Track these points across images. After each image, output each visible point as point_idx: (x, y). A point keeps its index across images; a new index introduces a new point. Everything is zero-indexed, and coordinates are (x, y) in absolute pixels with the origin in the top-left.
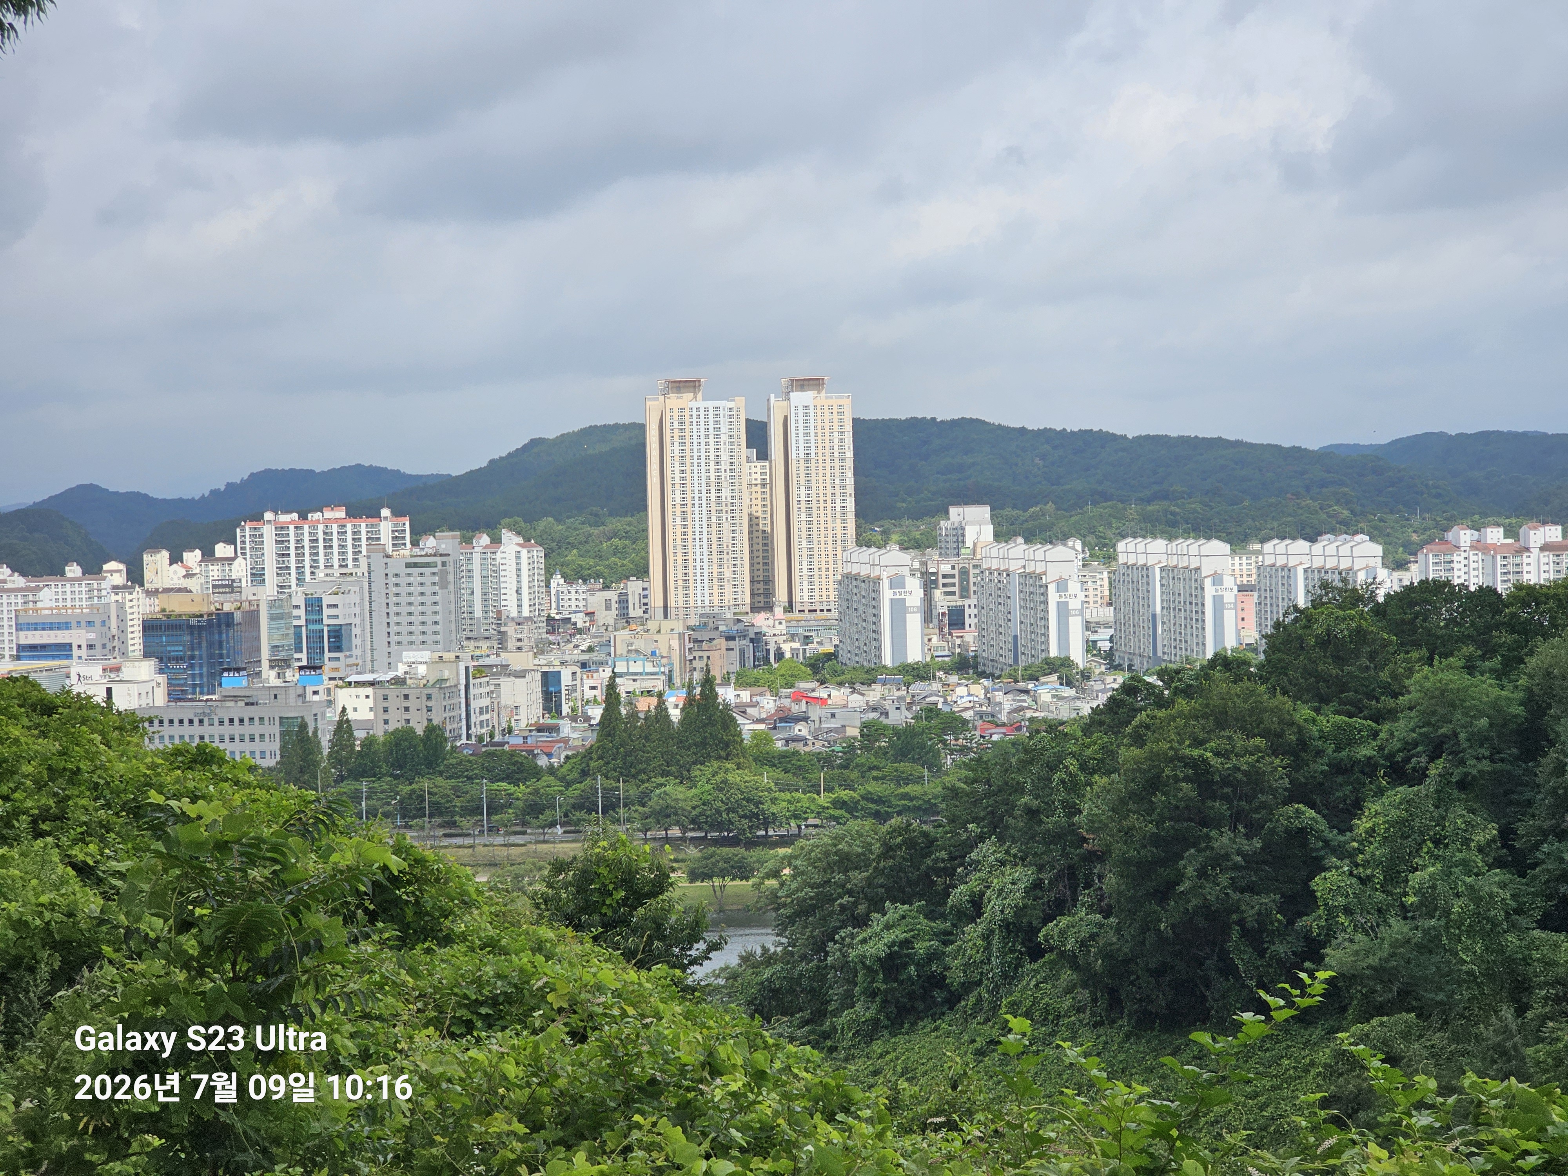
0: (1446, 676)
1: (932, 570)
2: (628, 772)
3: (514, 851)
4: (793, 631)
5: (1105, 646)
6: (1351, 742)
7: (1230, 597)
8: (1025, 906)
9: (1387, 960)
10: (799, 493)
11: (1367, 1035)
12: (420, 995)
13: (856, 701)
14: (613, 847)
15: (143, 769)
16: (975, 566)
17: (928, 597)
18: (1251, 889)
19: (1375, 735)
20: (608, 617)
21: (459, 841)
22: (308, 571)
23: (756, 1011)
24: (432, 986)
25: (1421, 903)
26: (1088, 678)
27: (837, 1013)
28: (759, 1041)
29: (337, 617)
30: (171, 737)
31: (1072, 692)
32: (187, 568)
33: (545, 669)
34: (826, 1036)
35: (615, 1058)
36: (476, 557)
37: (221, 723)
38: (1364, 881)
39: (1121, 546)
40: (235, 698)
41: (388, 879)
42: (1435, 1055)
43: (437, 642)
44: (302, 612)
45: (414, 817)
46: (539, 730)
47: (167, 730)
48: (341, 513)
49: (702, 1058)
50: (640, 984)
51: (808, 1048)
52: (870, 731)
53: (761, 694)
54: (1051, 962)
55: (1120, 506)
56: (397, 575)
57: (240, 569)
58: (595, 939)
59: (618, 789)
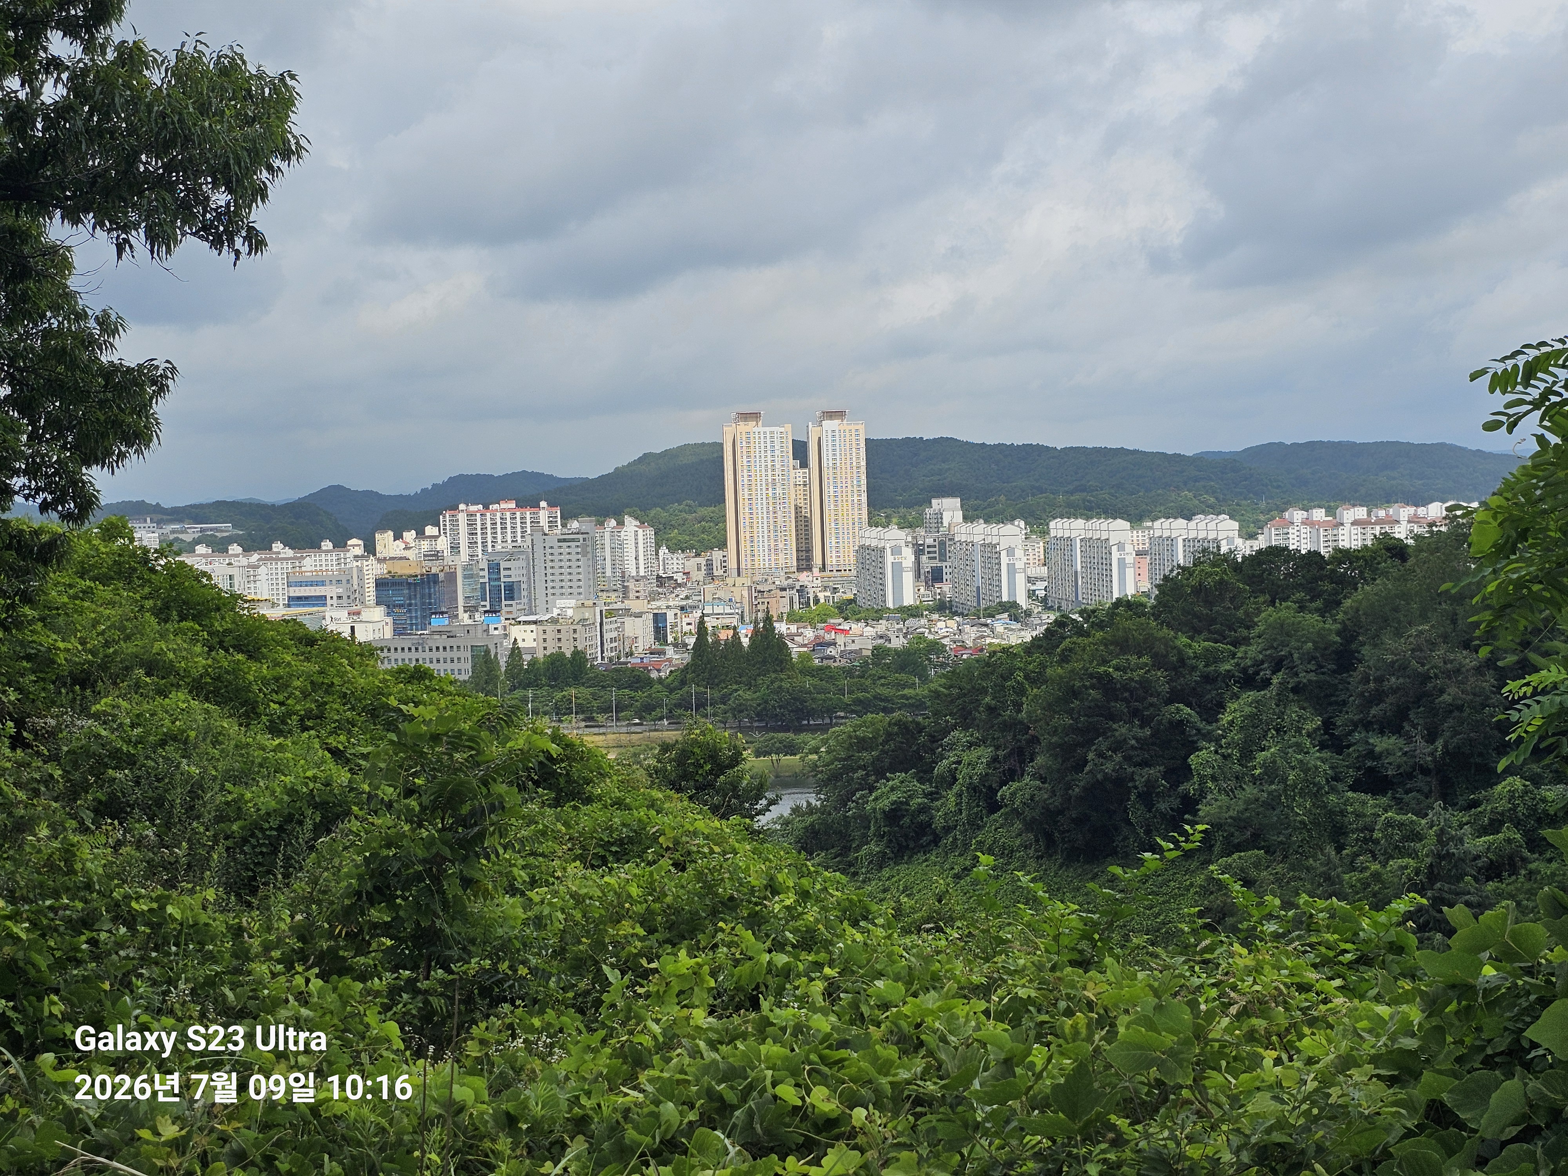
0: (1284, 614)
1: (920, 542)
2: (712, 682)
3: (634, 736)
4: (825, 584)
5: (1041, 594)
6: (1217, 660)
7: (1130, 559)
8: (987, 774)
9: (1242, 813)
10: (829, 490)
11: (1230, 865)
12: (570, 839)
13: (869, 631)
14: (703, 733)
15: (377, 683)
16: (950, 540)
17: (918, 561)
18: (1145, 764)
19: (1234, 655)
20: (700, 576)
21: (596, 730)
22: (490, 544)
23: (803, 848)
24: (578, 832)
25: (1265, 773)
26: (1030, 615)
27: (858, 849)
28: (804, 869)
29: (510, 576)
30: (396, 660)
31: (1019, 626)
32: (406, 543)
33: (656, 611)
34: (851, 865)
35: (705, 882)
36: (607, 535)
37: (431, 650)
38: (1225, 757)
39: (1052, 524)
40: (440, 633)
41: (547, 758)
42: (1278, 880)
43: (580, 594)
44: (486, 573)
45: (565, 714)
46: (651, 653)
47: (393, 655)
48: (513, 505)
49: (765, 882)
50: (722, 830)
51: (838, 874)
52: (879, 653)
53: (804, 627)
54: (1006, 814)
55: (1052, 496)
56: (552, 547)
57: (443, 544)
58: (691, 798)
59: (706, 693)
